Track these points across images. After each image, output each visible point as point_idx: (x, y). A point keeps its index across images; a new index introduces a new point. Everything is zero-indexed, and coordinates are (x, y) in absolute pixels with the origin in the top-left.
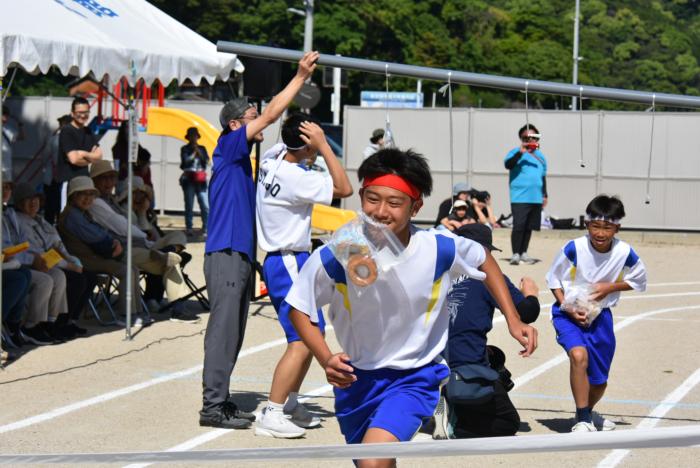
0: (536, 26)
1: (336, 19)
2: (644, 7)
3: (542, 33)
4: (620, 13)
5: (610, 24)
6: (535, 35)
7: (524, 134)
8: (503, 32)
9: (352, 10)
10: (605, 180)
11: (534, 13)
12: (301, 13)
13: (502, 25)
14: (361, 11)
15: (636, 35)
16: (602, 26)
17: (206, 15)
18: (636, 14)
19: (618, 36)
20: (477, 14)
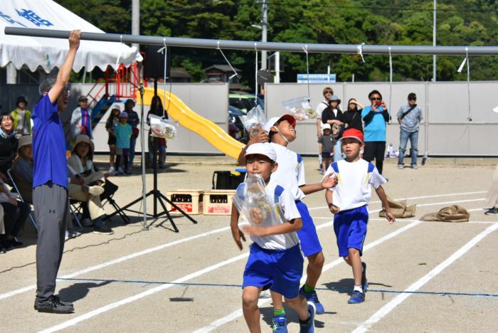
0: (419, 32)
1: (300, 32)
2: (486, 20)
3: (423, 36)
4: (472, 24)
5: (466, 31)
6: (419, 38)
7: (372, 97)
8: (399, 37)
9: (309, 26)
10: (430, 126)
11: (417, 25)
12: (260, 27)
13: (399, 33)
14: (314, 27)
15: (482, 36)
16: (461, 32)
17: (222, 32)
18: (481, 24)
19: (471, 37)
20: (384, 26)
